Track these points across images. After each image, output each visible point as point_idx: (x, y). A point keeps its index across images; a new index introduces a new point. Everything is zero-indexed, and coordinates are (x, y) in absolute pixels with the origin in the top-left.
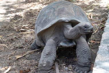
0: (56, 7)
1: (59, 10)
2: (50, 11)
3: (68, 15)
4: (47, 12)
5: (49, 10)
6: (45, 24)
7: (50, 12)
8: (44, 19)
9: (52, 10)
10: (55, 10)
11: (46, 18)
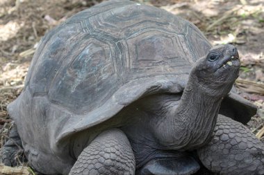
0: (123, 34)
1: (137, 45)
2: (100, 49)
3: (173, 64)
4: (87, 51)
5: (97, 45)
6: (86, 99)
7: (102, 53)
8: (78, 81)
9: (110, 48)
10: (119, 44)
11: (89, 76)
